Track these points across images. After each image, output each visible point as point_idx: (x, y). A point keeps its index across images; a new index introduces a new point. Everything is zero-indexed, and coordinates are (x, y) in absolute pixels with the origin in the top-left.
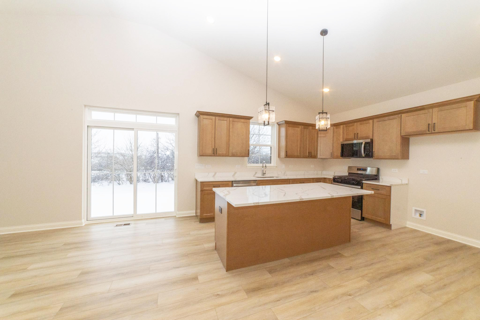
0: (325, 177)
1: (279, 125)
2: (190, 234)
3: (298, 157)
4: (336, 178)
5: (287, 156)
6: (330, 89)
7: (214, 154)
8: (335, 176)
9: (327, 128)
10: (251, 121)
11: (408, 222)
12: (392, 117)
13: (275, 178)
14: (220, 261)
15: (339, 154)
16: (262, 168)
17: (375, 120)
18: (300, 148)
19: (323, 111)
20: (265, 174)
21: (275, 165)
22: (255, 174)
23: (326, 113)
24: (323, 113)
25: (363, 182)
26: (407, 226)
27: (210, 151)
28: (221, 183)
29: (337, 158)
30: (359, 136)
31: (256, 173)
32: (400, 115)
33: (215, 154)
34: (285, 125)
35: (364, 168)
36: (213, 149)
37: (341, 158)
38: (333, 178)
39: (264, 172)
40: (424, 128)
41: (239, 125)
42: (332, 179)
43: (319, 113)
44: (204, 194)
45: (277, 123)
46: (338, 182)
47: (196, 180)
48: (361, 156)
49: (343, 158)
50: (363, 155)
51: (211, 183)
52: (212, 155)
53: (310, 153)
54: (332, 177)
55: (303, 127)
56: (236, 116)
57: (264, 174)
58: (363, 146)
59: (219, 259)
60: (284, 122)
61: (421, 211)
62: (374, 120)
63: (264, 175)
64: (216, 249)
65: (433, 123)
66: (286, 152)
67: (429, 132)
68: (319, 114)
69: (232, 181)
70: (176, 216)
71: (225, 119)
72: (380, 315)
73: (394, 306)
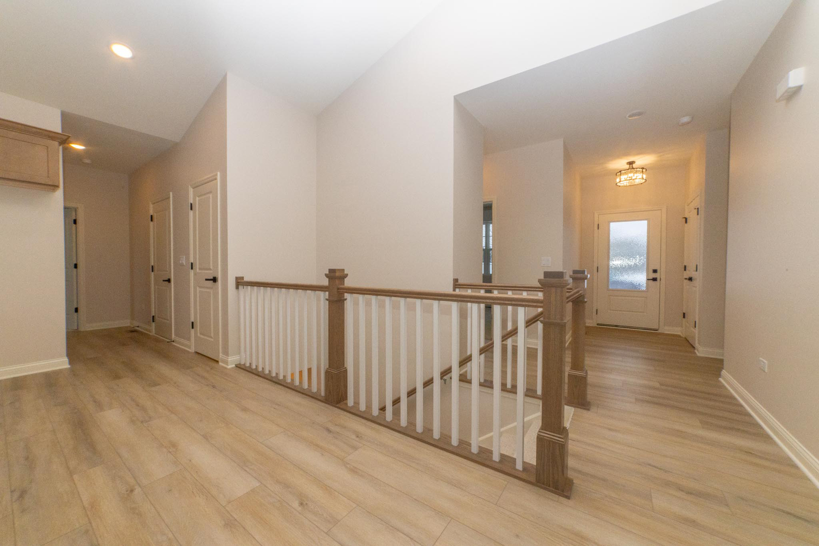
72: (190, 461)
73: (173, 447)
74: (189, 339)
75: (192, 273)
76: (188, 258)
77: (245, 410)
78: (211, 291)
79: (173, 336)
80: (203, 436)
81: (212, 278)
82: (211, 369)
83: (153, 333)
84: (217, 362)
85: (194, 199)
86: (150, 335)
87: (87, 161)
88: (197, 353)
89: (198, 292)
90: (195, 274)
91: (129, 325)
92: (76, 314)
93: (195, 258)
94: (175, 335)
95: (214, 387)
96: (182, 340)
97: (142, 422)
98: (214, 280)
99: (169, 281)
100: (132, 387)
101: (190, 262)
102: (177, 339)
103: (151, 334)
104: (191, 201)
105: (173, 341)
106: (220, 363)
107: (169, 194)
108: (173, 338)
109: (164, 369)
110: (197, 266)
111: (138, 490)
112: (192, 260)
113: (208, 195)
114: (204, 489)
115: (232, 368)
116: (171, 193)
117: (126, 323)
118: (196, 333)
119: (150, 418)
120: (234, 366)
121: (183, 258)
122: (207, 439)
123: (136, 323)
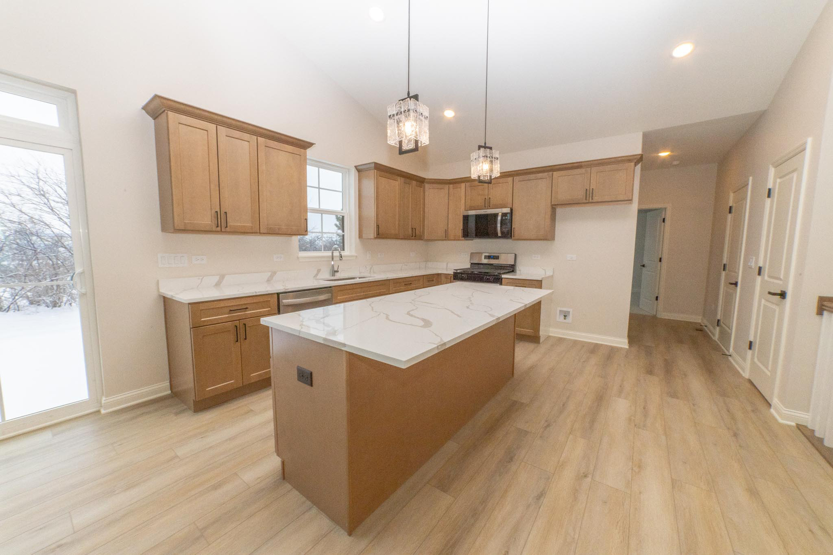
0: (440, 272)
1: (359, 170)
2: (177, 457)
3: (396, 237)
4: (459, 273)
5: (380, 235)
6: (455, 112)
7: (219, 229)
8: (457, 270)
9: (491, 176)
10: (310, 153)
11: (551, 329)
12: (540, 175)
13: (358, 281)
14: (315, 510)
15: (460, 233)
16: (331, 259)
17: (517, 179)
18: (399, 221)
19: (485, 144)
20: (337, 271)
21: (354, 253)
22: (317, 275)
23: (491, 148)
24: (485, 147)
25: (503, 276)
26: (551, 334)
27: (207, 220)
28: (249, 301)
29: (456, 239)
30: (493, 202)
31: (319, 271)
32: (551, 173)
33: (223, 224)
34: (373, 173)
35: (495, 255)
36: (217, 212)
37: (463, 238)
38: (454, 273)
39: (336, 269)
40: (580, 194)
41: (281, 156)
42: (451, 276)
43: (480, 147)
44: (204, 336)
45: (356, 167)
46: (462, 279)
47: (164, 297)
48: (495, 235)
49: (467, 240)
50: (499, 235)
51: (222, 304)
52: (214, 229)
53: (414, 230)
54: (451, 272)
55: (403, 179)
56: (273, 134)
57: (334, 272)
58: (499, 218)
59: (308, 503)
60: (373, 165)
61: (565, 312)
62: (515, 178)
63: (336, 274)
64: (284, 478)
65: (591, 188)
66: (378, 226)
67: (586, 202)
68: (479, 149)
69: (278, 294)
70: (99, 411)
71: (246, 136)
72: (640, 493)
73: (638, 467)
74: (744, 359)
75: (759, 279)
76: (756, 262)
77: (753, 492)
78: (777, 309)
79: (731, 349)
80: (672, 480)
81: (779, 292)
82: (753, 411)
83: (716, 337)
84: (769, 405)
85: (775, 183)
86: (712, 338)
87: (675, 163)
88: (750, 382)
89: (762, 305)
90: (762, 281)
91: (700, 321)
92: (656, 301)
93: (765, 261)
94: (733, 349)
95: (735, 435)
96: (738, 358)
97: (635, 425)
98: (783, 295)
99: (736, 284)
100: (654, 387)
101: (759, 266)
102: (734, 354)
103: (714, 338)
104: (770, 185)
105: (730, 355)
106: (772, 410)
107: (748, 180)
108: (730, 351)
109: (696, 383)
110: (766, 272)
111: (589, 479)
112: (761, 264)
113: (791, 175)
114: (627, 530)
115: (789, 426)
116: (751, 178)
117: (697, 319)
118: (753, 355)
119: (644, 426)
120: (793, 424)
121: (752, 258)
122: (673, 487)
123: (706, 322)
